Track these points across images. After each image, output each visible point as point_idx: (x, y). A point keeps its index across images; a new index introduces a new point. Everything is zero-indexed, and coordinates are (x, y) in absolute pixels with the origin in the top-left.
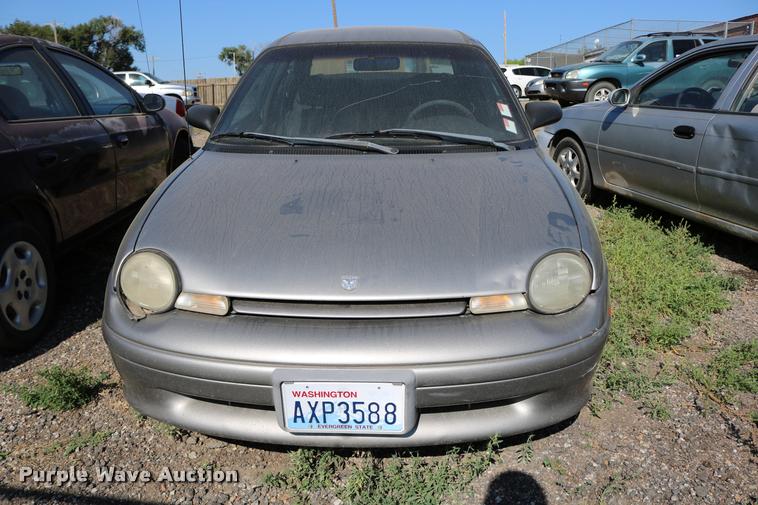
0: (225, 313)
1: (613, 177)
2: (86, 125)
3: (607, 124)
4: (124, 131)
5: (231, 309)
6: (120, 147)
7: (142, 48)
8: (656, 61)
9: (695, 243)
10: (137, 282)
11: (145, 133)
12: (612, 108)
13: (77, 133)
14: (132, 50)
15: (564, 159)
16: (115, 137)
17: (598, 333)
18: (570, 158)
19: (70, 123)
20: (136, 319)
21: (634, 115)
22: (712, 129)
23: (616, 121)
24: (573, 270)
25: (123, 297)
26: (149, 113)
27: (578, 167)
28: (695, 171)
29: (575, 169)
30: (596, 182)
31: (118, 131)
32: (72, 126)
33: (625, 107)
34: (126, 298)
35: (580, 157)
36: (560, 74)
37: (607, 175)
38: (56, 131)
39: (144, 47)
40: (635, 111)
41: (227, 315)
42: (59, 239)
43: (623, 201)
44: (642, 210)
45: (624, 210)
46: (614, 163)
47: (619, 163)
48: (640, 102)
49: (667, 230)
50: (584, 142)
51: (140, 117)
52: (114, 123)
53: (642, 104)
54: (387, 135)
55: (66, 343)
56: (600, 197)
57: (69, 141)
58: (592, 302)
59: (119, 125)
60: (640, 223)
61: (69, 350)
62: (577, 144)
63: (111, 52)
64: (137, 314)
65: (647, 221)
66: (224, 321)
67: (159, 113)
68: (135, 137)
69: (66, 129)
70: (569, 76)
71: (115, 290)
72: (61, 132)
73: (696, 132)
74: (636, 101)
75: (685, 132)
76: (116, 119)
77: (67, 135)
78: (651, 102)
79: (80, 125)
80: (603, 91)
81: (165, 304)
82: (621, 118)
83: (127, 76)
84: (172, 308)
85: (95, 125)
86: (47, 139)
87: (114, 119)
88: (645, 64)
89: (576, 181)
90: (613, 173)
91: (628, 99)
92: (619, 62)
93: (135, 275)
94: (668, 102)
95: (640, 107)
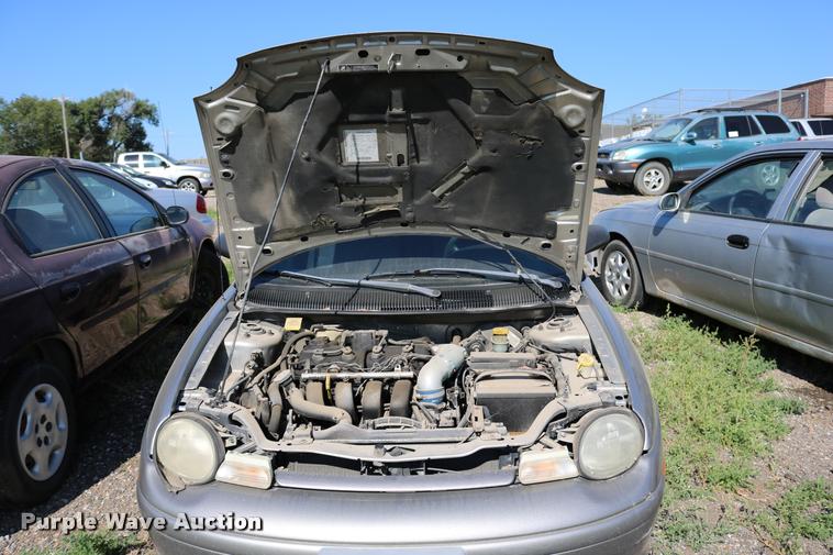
0: (269, 486)
1: (666, 285)
2: (109, 250)
3: (657, 230)
4: (147, 250)
5: (274, 481)
6: (142, 268)
7: (156, 122)
8: (707, 138)
9: (756, 358)
10: (174, 450)
11: (168, 248)
12: (661, 212)
13: (99, 259)
14: (146, 124)
15: (613, 263)
16: (137, 258)
17: (652, 497)
18: (620, 263)
19: (92, 250)
20: (175, 491)
21: (685, 221)
22: (767, 240)
23: (666, 227)
24: (624, 430)
25: (160, 465)
26: (171, 226)
27: (628, 272)
28: (751, 283)
29: (625, 274)
30: (649, 290)
31: (142, 251)
32: (94, 253)
33: (676, 212)
34: (163, 466)
35: (630, 261)
36: (607, 154)
37: (660, 282)
38: (78, 261)
39: (158, 122)
40: (686, 216)
41: (271, 488)
42: (80, 374)
43: (678, 310)
44: (698, 320)
45: (679, 319)
46: (666, 270)
47: (671, 270)
48: (691, 205)
49: (725, 343)
50: (634, 247)
51: (163, 230)
52: (137, 242)
53: (693, 209)
54: (428, 274)
55: (88, 492)
56: (653, 305)
57: (93, 269)
58: (644, 464)
59: (143, 244)
60: (697, 333)
61: (91, 501)
62: (626, 248)
63: (122, 127)
64: (177, 485)
65: (703, 333)
66: (268, 495)
67: (184, 226)
68: (159, 255)
69: (89, 256)
70: (616, 157)
71: (151, 456)
72: (83, 261)
73: (751, 242)
74: (687, 205)
75: (739, 241)
76: (139, 238)
77: (90, 264)
78: (701, 206)
79: (103, 250)
80: (653, 172)
81: (205, 475)
82: (672, 223)
83: (141, 158)
84: (213, 480)
85: (118, 249)
86: (70, 271)
87: (136, 238)
88: (697, 142)
89: (627, 286)
90: (666, 280)
91: (678, 203)
92: (669, 141)
93: (172, 443)
94: (719, 207)
95: (691, 212)
